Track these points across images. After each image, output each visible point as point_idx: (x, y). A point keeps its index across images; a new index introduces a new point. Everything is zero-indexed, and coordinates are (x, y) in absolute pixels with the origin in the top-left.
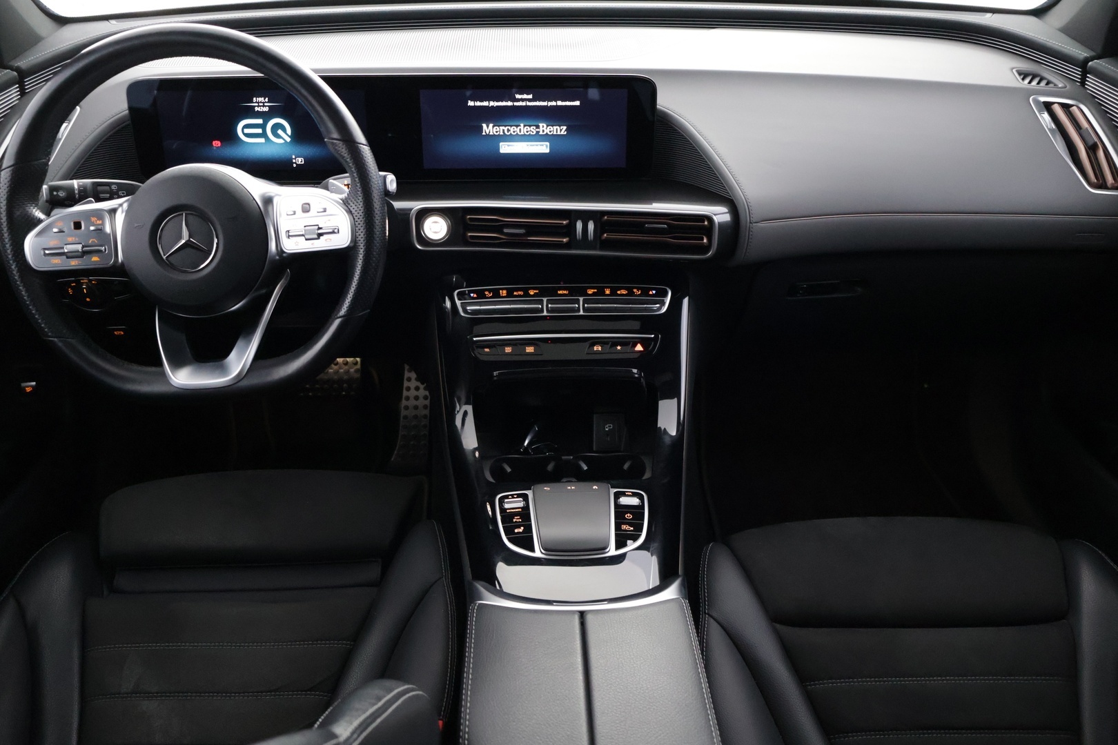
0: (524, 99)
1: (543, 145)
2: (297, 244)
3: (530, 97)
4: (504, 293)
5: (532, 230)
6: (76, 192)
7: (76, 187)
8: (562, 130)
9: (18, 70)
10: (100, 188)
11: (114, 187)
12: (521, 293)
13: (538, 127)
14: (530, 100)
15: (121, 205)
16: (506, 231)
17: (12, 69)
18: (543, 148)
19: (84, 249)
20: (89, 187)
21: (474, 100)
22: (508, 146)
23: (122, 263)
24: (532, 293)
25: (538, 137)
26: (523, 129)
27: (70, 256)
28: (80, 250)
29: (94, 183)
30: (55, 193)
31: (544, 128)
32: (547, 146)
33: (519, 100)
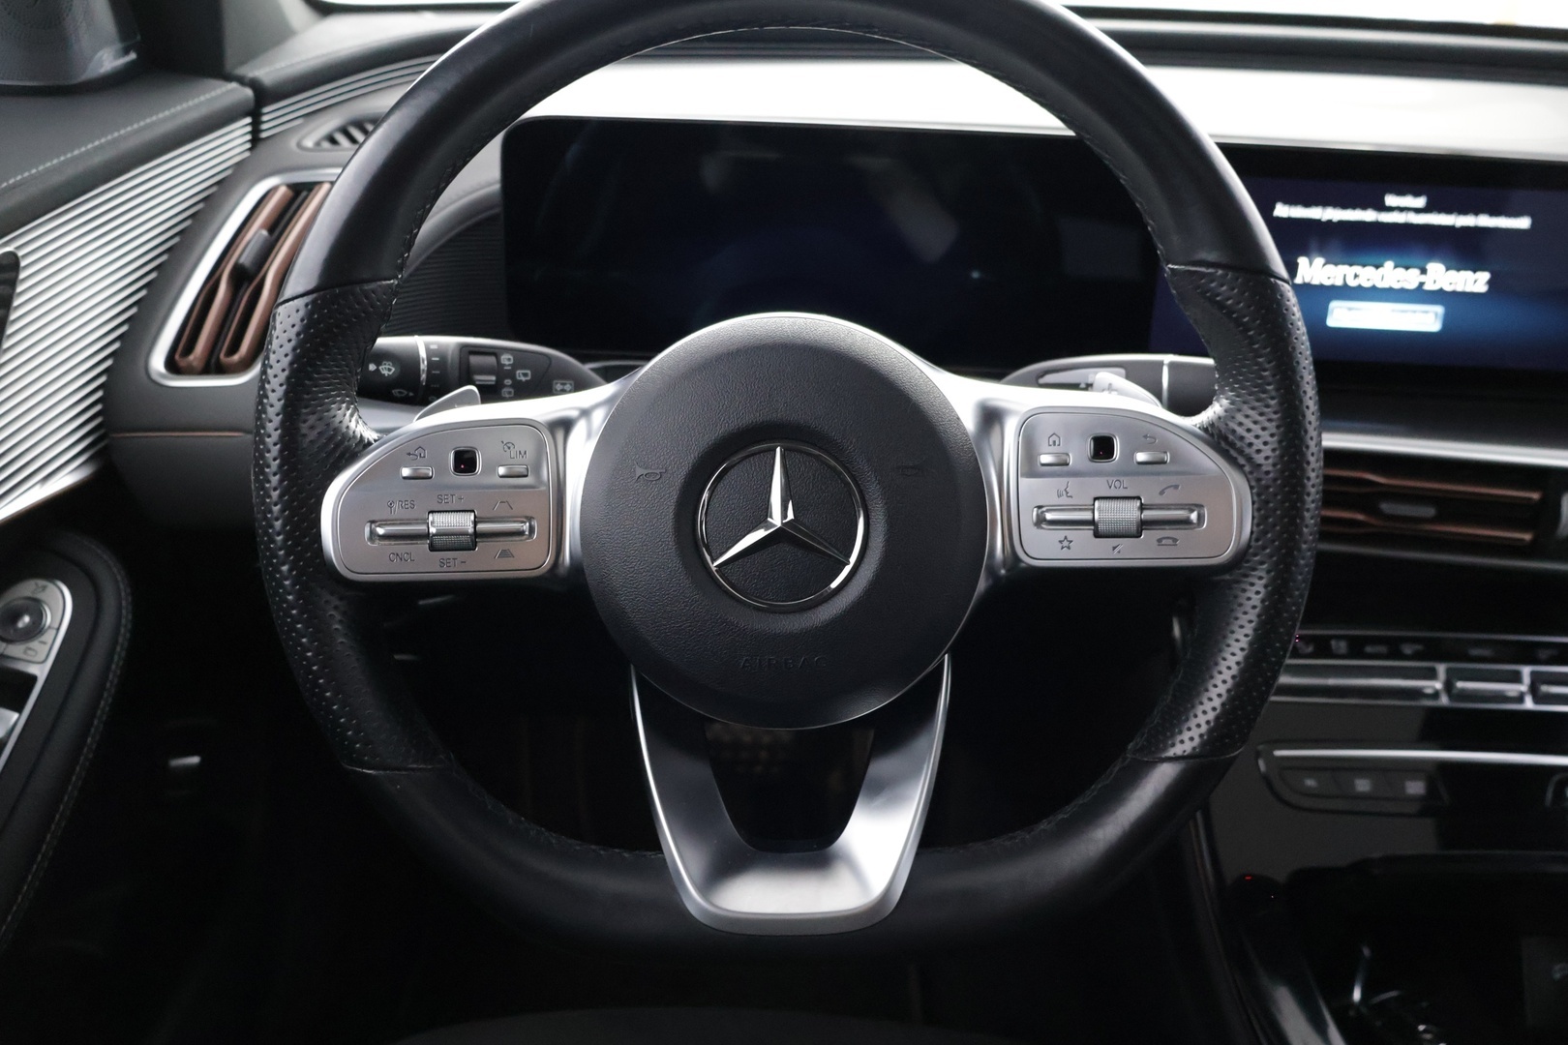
0: (1405, 209)
1: (1426, 312)
2: (1067, 544)
3: (1420, 202)
4: (1342, 646)
5: (1451, 508)
6: (424, 366)
7: (423, 354)
8: (1476, 282)
9: (254, 85)
10: (474, 360)
11: (506, 359)
12: (1382, 649)
13: (1424, 271)
14: (1417, 211)
15: (585, 413)
16: (1386, 507)
17: (242, 81)
18: (1427, 320)
19: (481, 527)
20: (452, 356)
21: (1291, 201)
22: (1350, 309)
23: (577, 568)
24: (1408, 650)
25: (1420, 295)
26: (1390, 274)
27: (440, 544)
28: (471, 530)
29: (463, 347)
30: (372, 367)
31: (1440, 276)
32: (1436, 314)
33: (1391, 209)
